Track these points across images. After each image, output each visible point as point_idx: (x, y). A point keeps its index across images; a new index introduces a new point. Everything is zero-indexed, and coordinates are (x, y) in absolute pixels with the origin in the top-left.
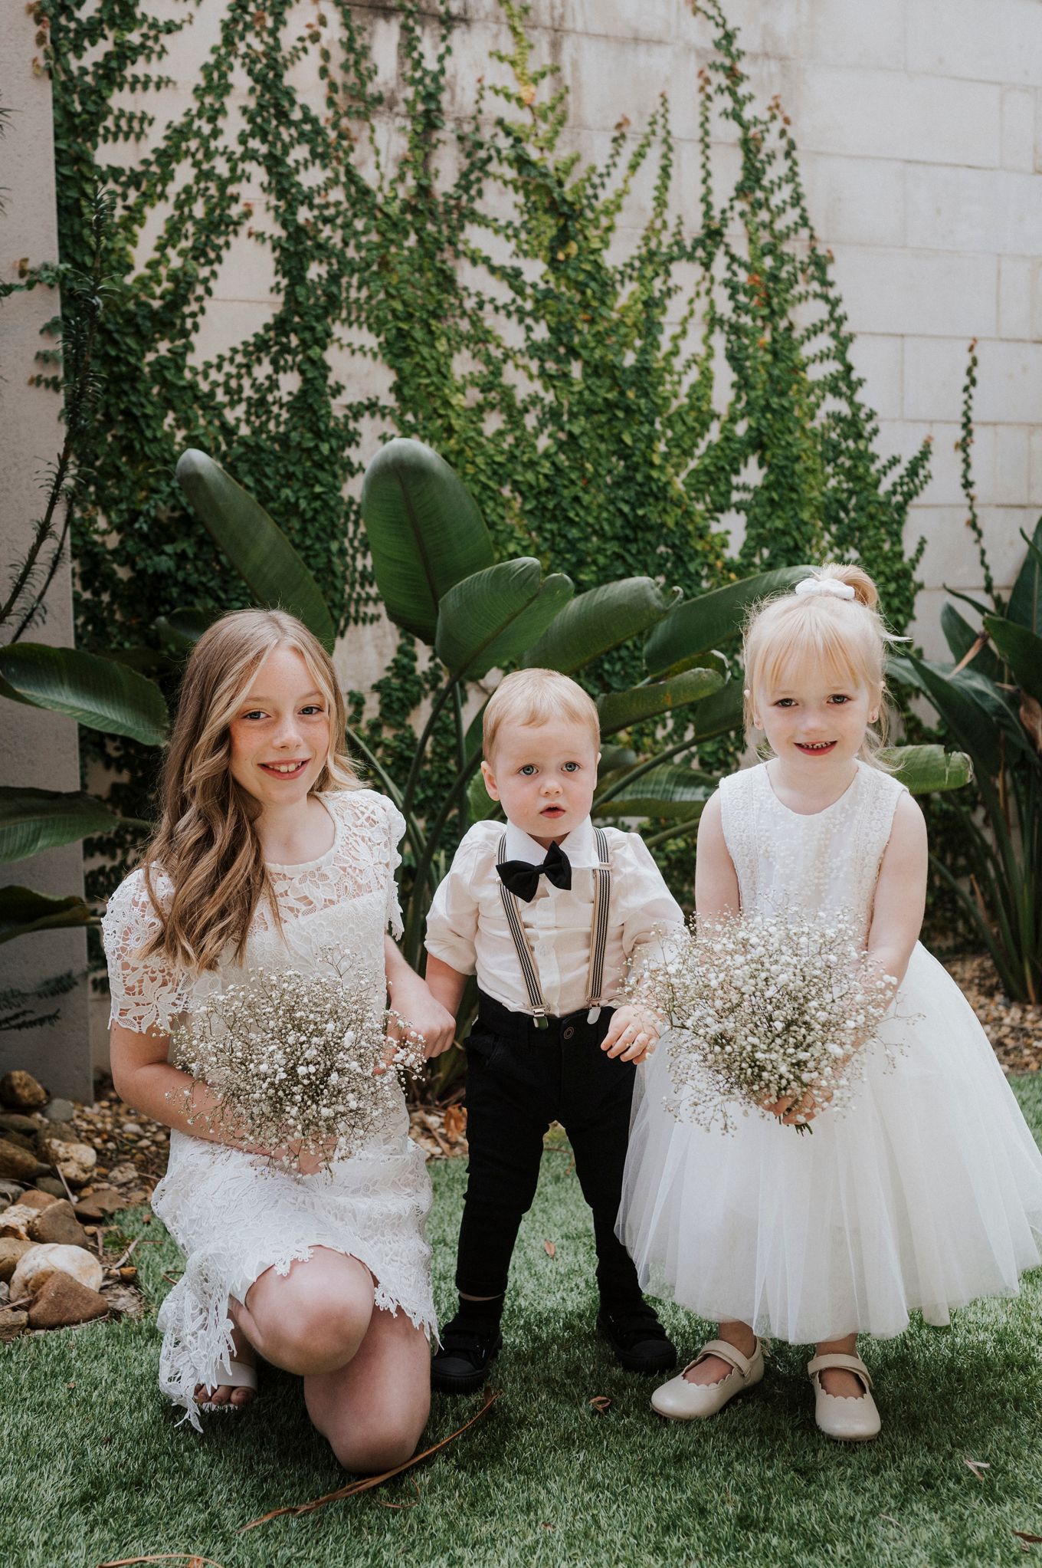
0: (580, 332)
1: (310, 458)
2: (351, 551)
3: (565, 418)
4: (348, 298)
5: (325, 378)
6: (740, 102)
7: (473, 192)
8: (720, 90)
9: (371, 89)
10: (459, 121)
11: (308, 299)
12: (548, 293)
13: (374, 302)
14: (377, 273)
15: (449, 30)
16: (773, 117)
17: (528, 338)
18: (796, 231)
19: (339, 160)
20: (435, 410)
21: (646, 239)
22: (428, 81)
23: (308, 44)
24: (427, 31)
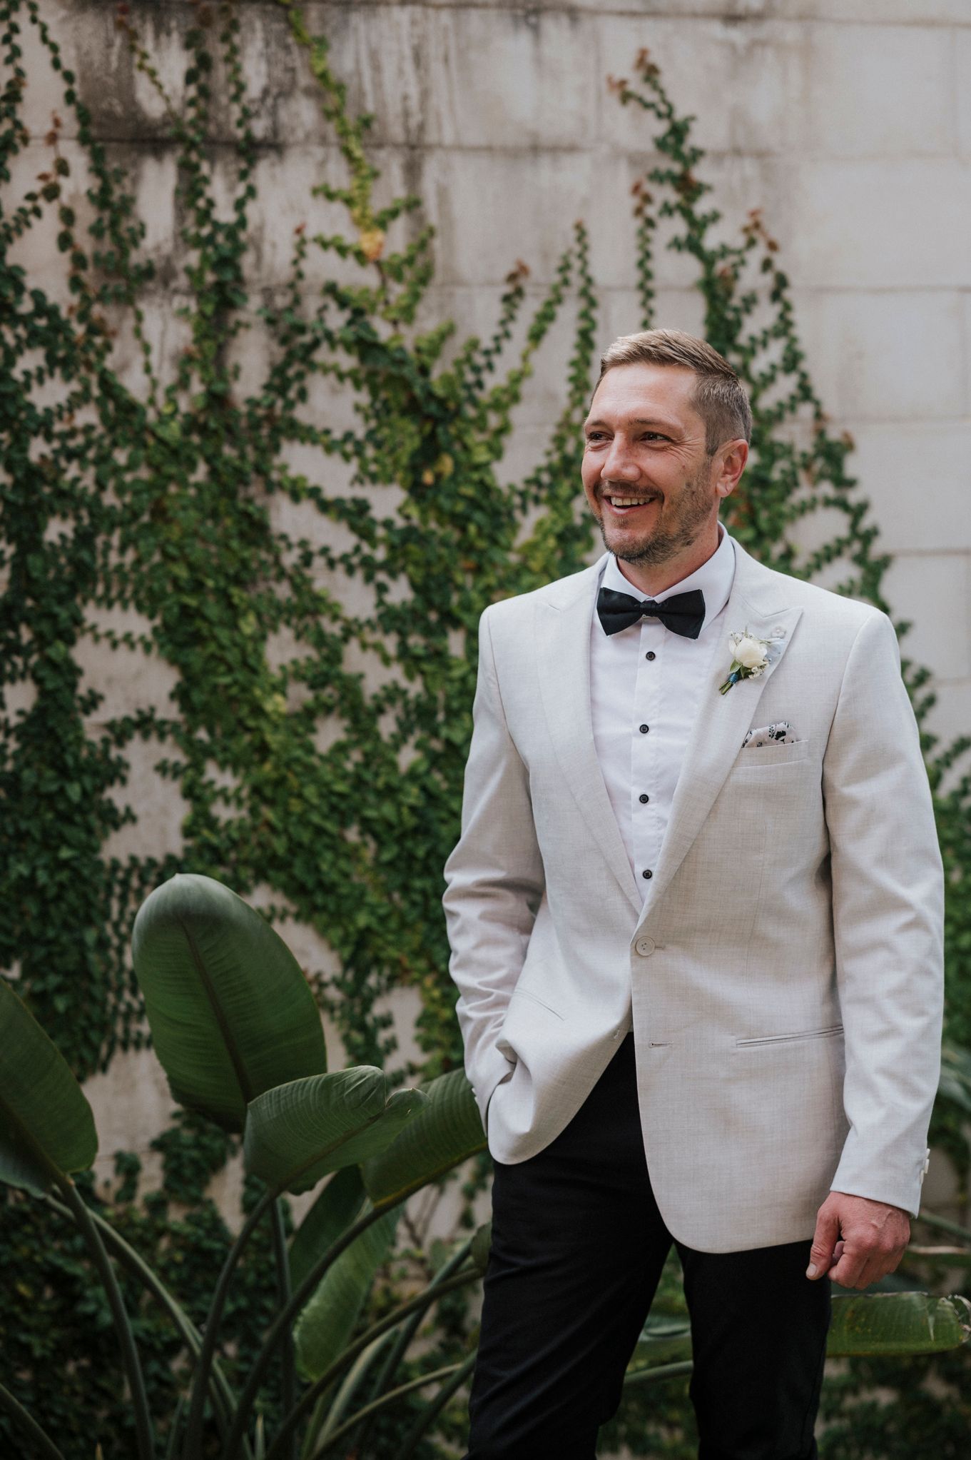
0: (460, 588)
1: (52, 807)
2: (115, 941)
3: (441, 717)
4: (105, 565)
5: (73, 686)
6: (698, 225)
7: (292, 394)
8: (667, 210)
9: (136, 258)
10: (268, 293)
11: (46, 571)
12: (410, 534)
13: (145, 568)
14: (149, 527)
15: (252, 162)
16: (751, 243)
17: (381, 602)
18: (792, 408)
19: (89, 366)
20: (240, 722)
21: (559, 441)
22: (220, 238)
23: (41, 203)
24: (219, 168)
